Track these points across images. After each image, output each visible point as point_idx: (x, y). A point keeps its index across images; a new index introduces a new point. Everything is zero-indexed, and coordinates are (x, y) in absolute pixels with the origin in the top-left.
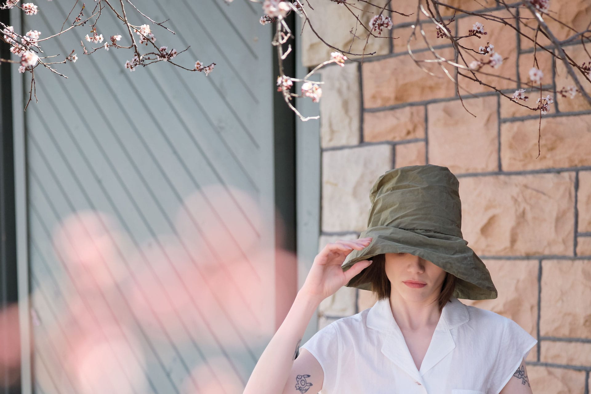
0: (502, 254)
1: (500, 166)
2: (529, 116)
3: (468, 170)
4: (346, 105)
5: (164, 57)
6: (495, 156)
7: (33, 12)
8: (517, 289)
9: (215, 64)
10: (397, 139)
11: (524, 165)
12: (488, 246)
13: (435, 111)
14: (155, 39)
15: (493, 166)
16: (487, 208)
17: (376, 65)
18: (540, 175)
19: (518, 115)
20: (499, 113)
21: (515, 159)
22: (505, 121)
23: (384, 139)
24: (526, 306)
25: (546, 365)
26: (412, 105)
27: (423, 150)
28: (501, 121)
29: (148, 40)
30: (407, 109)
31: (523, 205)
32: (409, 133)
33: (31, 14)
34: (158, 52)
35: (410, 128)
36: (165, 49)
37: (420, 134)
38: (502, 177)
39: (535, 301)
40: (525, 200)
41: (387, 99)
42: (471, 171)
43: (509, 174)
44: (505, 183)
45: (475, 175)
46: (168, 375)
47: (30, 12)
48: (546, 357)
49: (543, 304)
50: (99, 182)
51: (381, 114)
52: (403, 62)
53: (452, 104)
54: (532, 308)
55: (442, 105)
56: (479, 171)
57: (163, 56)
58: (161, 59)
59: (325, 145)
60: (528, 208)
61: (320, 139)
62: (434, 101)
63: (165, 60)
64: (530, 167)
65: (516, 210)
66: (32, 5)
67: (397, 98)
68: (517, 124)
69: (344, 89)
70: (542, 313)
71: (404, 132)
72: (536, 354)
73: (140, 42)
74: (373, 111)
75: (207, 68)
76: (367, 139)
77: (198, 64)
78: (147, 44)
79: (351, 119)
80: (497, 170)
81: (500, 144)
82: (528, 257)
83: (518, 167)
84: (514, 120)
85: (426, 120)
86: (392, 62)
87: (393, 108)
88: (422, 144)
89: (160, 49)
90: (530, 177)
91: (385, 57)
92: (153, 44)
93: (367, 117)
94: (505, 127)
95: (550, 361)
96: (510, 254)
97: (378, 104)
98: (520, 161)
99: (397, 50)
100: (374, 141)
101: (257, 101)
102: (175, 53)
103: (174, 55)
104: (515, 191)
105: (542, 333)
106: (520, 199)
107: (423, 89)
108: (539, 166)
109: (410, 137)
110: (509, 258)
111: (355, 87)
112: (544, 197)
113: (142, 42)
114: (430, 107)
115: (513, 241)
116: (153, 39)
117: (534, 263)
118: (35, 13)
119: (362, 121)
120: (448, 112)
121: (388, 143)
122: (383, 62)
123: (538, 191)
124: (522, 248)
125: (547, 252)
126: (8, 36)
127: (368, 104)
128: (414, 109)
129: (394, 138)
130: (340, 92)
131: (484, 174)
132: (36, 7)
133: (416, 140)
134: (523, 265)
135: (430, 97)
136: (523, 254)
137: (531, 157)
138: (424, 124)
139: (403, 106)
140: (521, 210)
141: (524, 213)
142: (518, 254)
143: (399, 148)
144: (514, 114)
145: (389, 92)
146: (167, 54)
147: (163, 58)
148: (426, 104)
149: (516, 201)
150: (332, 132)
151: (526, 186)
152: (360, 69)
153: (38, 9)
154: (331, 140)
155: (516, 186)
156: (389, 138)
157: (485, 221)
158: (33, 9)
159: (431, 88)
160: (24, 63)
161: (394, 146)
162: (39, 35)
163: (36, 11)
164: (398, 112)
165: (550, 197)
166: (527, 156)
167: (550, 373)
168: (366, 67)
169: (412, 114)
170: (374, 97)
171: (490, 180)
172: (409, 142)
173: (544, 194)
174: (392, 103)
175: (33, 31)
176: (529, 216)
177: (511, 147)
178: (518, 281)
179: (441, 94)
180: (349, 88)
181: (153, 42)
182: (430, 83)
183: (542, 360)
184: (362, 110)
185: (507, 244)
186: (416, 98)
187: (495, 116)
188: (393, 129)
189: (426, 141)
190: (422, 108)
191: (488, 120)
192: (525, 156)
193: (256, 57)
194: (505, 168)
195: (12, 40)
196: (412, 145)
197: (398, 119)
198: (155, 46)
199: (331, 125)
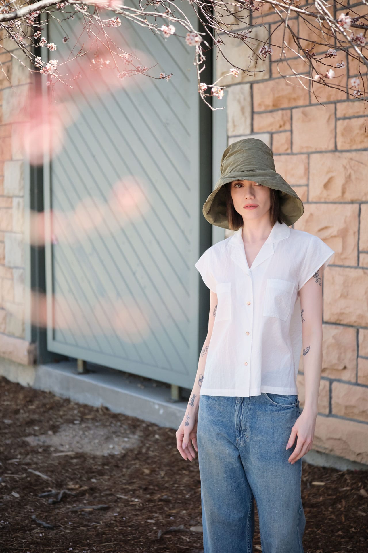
0: (337, 200)
1: (336, 147)
2: (354, 116)
3: (316, 149)
4: (243, 109)
5: (140, 72)
6: (333, 141)
7: (54, 49)
8: (345, 222)
9: (172, 74)
10: (274, 131)
11: (351, 146)
12: (328, 195)
13: (297, 114)
14: (133, 61)
15: (331, 147)
16: (328, 172)
17: (261, 85)
18: (360, 152)
19: (347, 116)
20: (335, 114)
21: (345, 142)
22: (339, 119)
23: (265, 130)
24: (351, 232)
25: (363, 268)
26: (283, 109)
27: (289, 138)
28: (337, 119)
29: (129, 62)
30: (280, 112)
31: (350, 171)
32: (281, 126)
33: (53, 50)
34: (135, 69)
35: (282, 123)
36: (140, 67)
37: (288, 127)
38: (337, 154)
39: (356, 229)
40: (351, 167)
41: (268, 106)
42: (318, 150)
43: (342, 151)
44: (339, 157)
45: (321, 152)
46: (134, 274)
47: (52, 49)
48: (362, 264)
49: (361, 231)
50: (94, 156)
51: (264, 115)
52: (277, 83)
53: (308, 109)
54: (354, 233)
55: (301, 110)
56: (323, 149)
57: (138, 71)
58: (137, 73)
59: (230, 134)
60: (352, 172)
61: (227, 130)
62: (297, 107)
63: (140, 73)
64: (354, 147)
65: (345, 174)
66: (53, 45)
67: (274, 105)
68: (347, 121)
69: (242, 100)
70: (361, 236)
71: (278, 126)
72: (357, 262)
73: (124, 63)
74: (259, 113)
75: (167, 77)
76: (255, 130)
77: (161, 75)
78: (128, 65)
79: (246, 118)
80: (334, 149)
81: (336, 133)
82: (352, 202)
83: (347, 147)
84: (344, 118)
85: (291, 119)
86: (271, 83)
87: (271, 112)
88: (289, 133)
89: (137, 67)
90: (354, 154)
91: (266, 80)
92: (132, 64)
93: (256, 117)
94: (339, 123)
95: (365, 266)
96: (342, 201)
97: (263, 109)
98: (348, 143)
99: (274, 76)
100: (260, 131)
101: (189, 107)
102: (147, 69)
103: (146, 70)
104: (345, 162)
105: (360, 249)
106: (348, 167)
107: (289, 100)
108: (360, 147)
109: (281, 129)
110: (341, 203)
111: (249, 99)
112: (362, 166)
113: (125, 63)
114: (294, 111)
115: (343, 192)
116: (131, 61)
117: (356, 206)
118: (55, 50)
119: (252, 119)
120: (304, 114)
121: (268, 132)
122: (265, 83)
123: (359, 162)
124: (349, 196)
125: (364, 199)
126: (38, 63)
127: (256, 109)
128: (284, 112)
129: (272, 129)
130: (239, 101)
131: (326, 152)
132: (55, 46)
133: (285, 131)
134: (349, 207)
135: (293, 104)
136: (350, 201)
137: (355, 141)
138: (290, 121)
139: (278, 110)
140: (348, 173)
141: (350, 175)
142: (346, 200)
143: (275, 136)
144: (345, 114)
145: (269, 101)
146: (141, 70)
147: (138, 73)
148: (291, 109)
149: (345, 168)
150: (235, 126)
151: (351, 159)
152: (251, 87)
153: (57, 47)
154: (234, 131)
155: (346, 158)
156: (269, 130)
157: (326, 180)
158: (54, 47)
159: (295, 99)
160: (46, 72)
161: (272, 134)
162: (57, 63)
163: (56, 48)
164: (275, 114)
165: (366, 165)
166: (353, 141)
167: (365, 273)
168: (255, 86)
169: (283, 115)
170: (260, 105)
171: (330, 155)
172: (281, 132)
173: (362, 163)
174: (271, 108)
175: (53, 60)
176: (353, 177)
177: (343, 135)
178: (346, 217)
179: (301, 103)
180: (245, 99)
181: (132, 63)
182: (294, 96)
183: (360, 265)
184: (253, 113)
185: (339, 194)
186: (285, 105)
187: (333, 116)
188: (271, 124)
189: (291, 131)
190: (289, 112)
191: (329, 119)
192: (351, 140)
193: (188, 80)
194: (339, 148)
195: (40, 65)
196: (283, 134)
197: (274, 118)
198: (133, 66)
199: (233, 122)
